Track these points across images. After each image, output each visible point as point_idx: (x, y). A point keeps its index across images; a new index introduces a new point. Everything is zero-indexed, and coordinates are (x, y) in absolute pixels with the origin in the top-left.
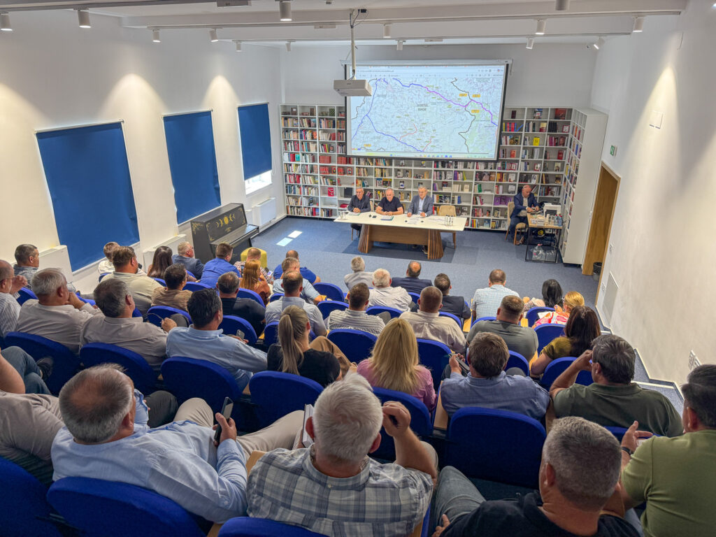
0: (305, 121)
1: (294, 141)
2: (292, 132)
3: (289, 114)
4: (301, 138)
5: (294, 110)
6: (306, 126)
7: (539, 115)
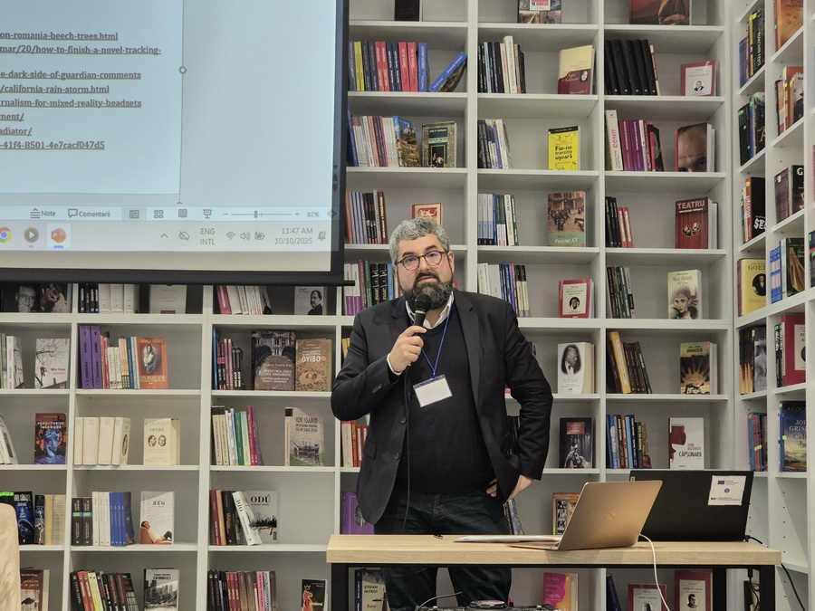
7: (548, 8)
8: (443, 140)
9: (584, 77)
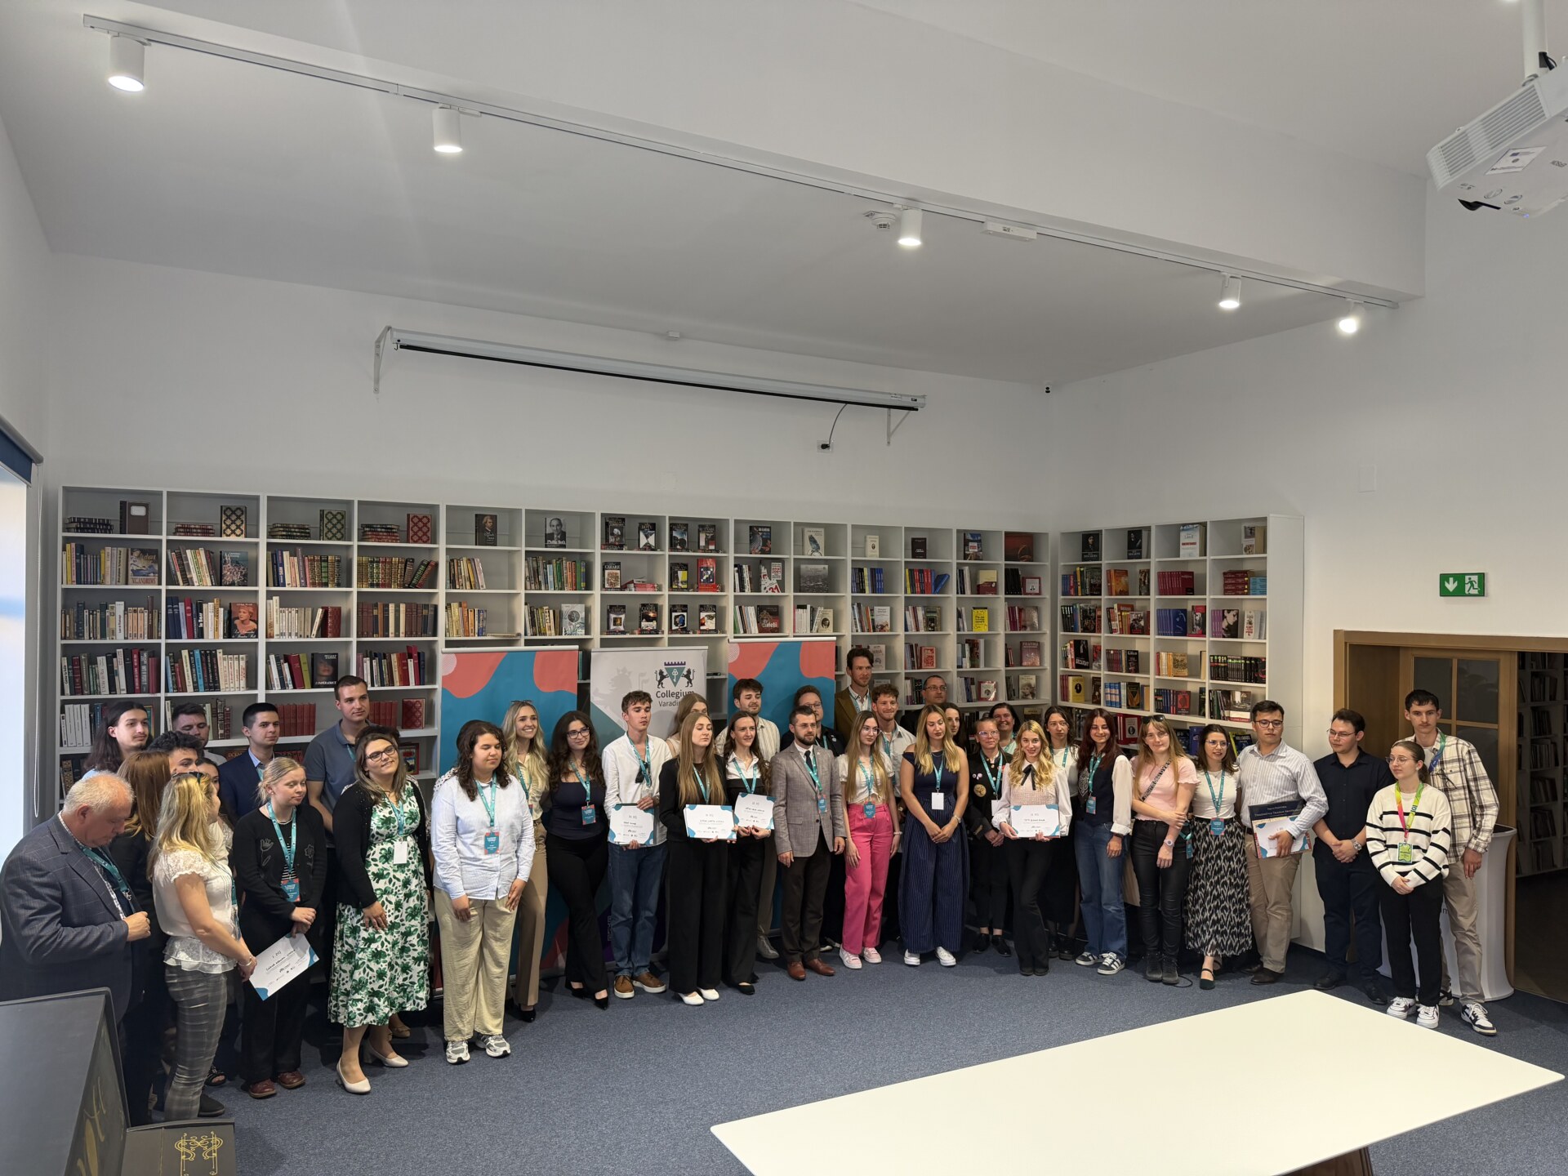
0: (197, 561)
1: (130, 651)
2: (119, 607)
3: (106, 526)
4: (173, 632)
5: (138, 511)
6: (201, 580)
7: (976, 550)
8: (935, 615)
9: (993, 585)
